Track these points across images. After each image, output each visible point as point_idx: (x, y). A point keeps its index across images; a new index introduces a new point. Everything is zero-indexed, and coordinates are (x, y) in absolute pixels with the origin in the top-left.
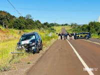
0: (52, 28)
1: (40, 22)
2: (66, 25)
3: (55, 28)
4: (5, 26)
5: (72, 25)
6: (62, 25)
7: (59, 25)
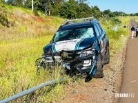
0: (116, 18)
1: (98, 9)
3: (120, 18)
4: (48, 12)
6: (131, 15)
7: (126, 15)
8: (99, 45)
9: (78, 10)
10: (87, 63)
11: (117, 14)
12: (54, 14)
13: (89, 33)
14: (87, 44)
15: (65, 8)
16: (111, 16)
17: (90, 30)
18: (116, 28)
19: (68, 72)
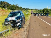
0: (27, 10)
2: (33, 9)
3: (28, 10)
4: (6, 8)
5: (35, 10)
6: (31, 9)
8: (22, 18)
9: (15, 8)
10: (19, 24)
11: (27, 9)
12: (8, 9)
13: (19, 15)
14: (18, 18)
15: (12, 7)
16: (25, 10)
17: (19, 14)
18: (27, 13)
19: (13, 27)
